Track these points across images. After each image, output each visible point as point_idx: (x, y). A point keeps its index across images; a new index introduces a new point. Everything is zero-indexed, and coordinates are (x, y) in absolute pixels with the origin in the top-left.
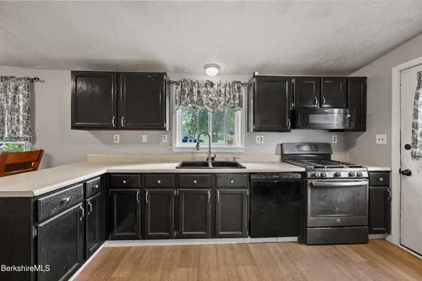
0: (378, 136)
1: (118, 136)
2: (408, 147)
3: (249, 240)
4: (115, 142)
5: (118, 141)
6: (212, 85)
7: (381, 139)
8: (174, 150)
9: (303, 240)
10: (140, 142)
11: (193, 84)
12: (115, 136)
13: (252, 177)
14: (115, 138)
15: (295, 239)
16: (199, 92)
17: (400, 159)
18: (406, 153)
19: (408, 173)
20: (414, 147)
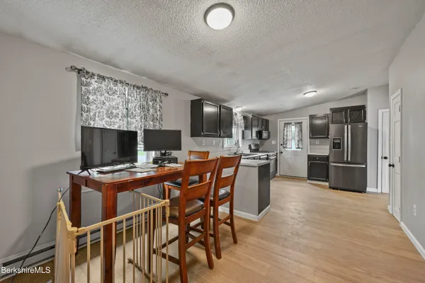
2: (282, 145)
7: (273, 142)
17: (279, 148)
18: (282, 147)
19: (282, 153)
20: (284, 145)
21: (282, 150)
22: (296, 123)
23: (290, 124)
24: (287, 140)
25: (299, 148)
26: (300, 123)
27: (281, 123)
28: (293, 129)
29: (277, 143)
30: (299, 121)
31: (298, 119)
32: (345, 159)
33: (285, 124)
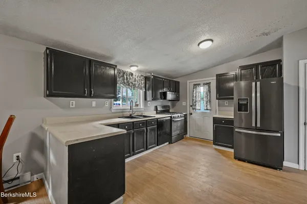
0: (183, 103)
1: (74, 102)
2: (191, 106)
3: (157, 147)
4: (71, 106)
5: (74, 106)
6: (132, 74)
7: (184, 104)
8: (113, 111)
9: (170, 143)
10: (91, 106)
11: (124, 73)
12: (71, 102)
13: (158, 120)
14: (71, 104)
15: (168, 143)
16: (127, 78)
17: (189, 110)
18: (191, 108)
19: (191, 114)
20: (193, 106)
21: (192, 111)
22: (204, 84)
23: (199, 84)
24: (196, 102)
25: (207, 109)
26: (209, 84)
27: (190, 84)
28: (202, 90)
29: (187, 104)
30: (208, 82)
31: (207, 80)
32: (254, 125)
33: (195, 85)
